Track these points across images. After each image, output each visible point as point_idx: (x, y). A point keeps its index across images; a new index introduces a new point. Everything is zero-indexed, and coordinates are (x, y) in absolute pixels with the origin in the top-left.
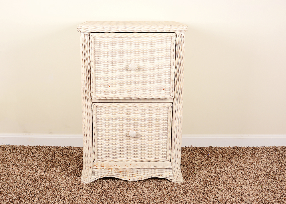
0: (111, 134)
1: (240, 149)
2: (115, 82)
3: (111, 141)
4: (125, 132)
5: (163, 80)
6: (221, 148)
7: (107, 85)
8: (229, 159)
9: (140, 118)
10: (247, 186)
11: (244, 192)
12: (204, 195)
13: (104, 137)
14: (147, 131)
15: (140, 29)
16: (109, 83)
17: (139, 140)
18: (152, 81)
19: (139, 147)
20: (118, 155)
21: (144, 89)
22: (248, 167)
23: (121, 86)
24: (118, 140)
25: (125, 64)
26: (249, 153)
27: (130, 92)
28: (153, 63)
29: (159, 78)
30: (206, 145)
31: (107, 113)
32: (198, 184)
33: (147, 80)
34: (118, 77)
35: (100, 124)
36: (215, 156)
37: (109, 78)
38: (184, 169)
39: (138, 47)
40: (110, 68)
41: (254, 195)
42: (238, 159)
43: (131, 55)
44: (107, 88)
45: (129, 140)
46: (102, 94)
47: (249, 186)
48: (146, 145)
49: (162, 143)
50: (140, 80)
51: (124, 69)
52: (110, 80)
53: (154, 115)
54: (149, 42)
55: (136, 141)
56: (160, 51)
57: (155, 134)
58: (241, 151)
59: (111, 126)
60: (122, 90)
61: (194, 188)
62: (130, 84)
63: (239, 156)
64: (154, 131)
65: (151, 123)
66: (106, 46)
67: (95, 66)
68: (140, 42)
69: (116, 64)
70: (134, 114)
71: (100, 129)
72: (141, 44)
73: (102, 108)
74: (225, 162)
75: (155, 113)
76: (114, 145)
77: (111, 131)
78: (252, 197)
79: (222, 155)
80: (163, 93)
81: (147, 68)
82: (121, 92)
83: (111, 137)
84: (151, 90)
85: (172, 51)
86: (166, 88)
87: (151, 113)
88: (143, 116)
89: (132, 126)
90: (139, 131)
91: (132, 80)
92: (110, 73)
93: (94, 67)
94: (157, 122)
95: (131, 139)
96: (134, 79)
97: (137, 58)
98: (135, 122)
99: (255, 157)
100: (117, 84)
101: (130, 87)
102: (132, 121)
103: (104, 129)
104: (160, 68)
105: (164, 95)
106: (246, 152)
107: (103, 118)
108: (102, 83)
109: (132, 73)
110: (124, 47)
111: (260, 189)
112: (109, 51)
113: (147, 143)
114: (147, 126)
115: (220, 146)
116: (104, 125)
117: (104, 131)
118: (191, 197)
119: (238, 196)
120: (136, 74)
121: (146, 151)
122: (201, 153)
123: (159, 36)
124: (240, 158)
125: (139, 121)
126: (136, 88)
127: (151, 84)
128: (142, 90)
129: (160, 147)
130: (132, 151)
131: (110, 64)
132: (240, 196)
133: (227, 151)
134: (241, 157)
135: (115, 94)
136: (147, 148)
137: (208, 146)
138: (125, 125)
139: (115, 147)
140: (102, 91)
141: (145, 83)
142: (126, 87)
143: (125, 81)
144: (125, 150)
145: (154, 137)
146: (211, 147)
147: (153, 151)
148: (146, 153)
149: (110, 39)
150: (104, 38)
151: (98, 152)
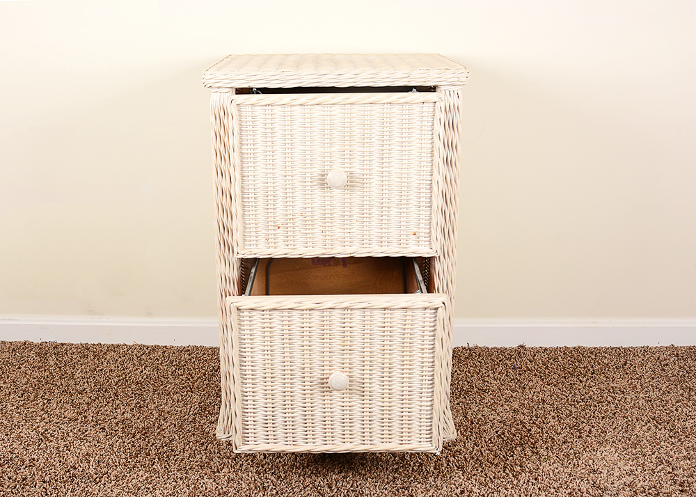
0: (278, 381)
1: (591, 353)
2: (291, 217)
3: (279, 398)
4: (317, 374)
5: (412, 210)
6: (546, 349)
7: (272, 223)
8: (565, 377)
9: (358, 339)
10: (607, 448)
11: (599, 464)
12: (504, 472)
13: (260, 388)
14: (377, 373)
15: (353, 80)
16: (277, 219)
17: (356, 397)
18: (384, 213)
19: (357, 416)
20: (300, 436)
21: (365, 233)
22: (609, 399)
23: (308, 227)
24: (298, 397)
25: (317, 170)
26: (613, 364)
27: (330, 242)
28: (387, 169)
29: (402, 206)
30: (511, 343)
32: (491, 443)
33: (373, 210)
34: (299, 204)
36: (531, 371)
37: (278, 206)
38: (458, 404)
39: (348, 130)
40: (280, 181)
41: (624, 472)
42: (585, 379)
43: (333, 149)
44: (273, 232)
45: (328, 398)
46: (260, 246)
47: (613, 449)
48: (376, 410)
49: (419, 403)
50: (356, 210)
51: (315, 183)
52: (279, 212)
53: (397, 330)
54: (378, 115)
55: (347, 399)
56: (404, 139)
57: (400, 380)
58: (593, 357)
60: (310, 236)
61: (482, 453)
62: (329, 220)
63: (589, 370)
64: (396, 373)
65: (388, 352)
66: (270, 126)
67: (243, 176)
68: (354, 115)
69: (294, 173)
70: (341, 323)
72: (358, 122)
74: (555, 386)
75: (400, 326)
76: (287, 410)
77: (278, 373)
78: (619, 478)
79: (547, 368)
80: (414, 242)
81: (373, 180)
82: (308, 240)
83: (278, 387)
84: (383, 235)
85: (436, 139)
86: (421, 230)
87: (389, 324)
88: (366, 331)
89: (337, 359)
90: (356, 373)
91: (335, 211)
92: (280, 193)
93: (240, 180)
94: (405, 349)
95: (335, 393)
96: (339, 209)
97: (349, 156)
98: (345, 348)
99: (627, 374)
100: (299, 221)
101: (329, 229)
102: (337, 347)
104: (406, 180)
105: (416, 247)
106: (605, 361)
108: (261, 218)
109: (334, 194)
110: (315, 129)
111: (638, 458)
112: (276, 139)
113: (377, 403)
114: (378, 358)
115: (544, 346)
118: (474, 477)
119: (586, 475)
120: (346, 196)
121: (376, 424)
122: (498, 364)
123: (403, 101)
124: (590, 375)
125: (357, 345)
126: (346, 231)
127: (384, 222)
128: (359, 236)
129: (415, 415)
130: (337, 425)
131: (279, 171)
132: (591, 475)
133: (559, 357)
134: (592, 374)
135: (292, 247)
136: (377, 417)
137: (515, 345)
138: (316, 357)
139: (290, 415)
140: (260, 238)
141: (368, 220)
142: (321, 228)
143: (318, 213)
144: (318, 424)
145: (396, 388)
146: (522, 346)
147: (396, 423)
148: (377, 430)
149: (277, 110)
150: (264, 108)
151: (244, 429)
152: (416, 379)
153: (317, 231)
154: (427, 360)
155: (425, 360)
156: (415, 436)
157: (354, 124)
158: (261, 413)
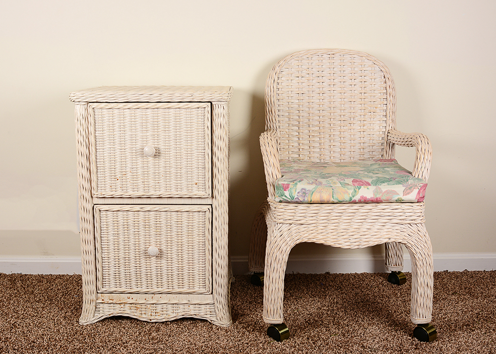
0: (122, 251)
2: (125, 173)
3: (122, 261)
4: (142, 248)
5: (194, 170)
7: (114, 177)
9: (164, 228)
13: (112, 255)
14: (175, 248)
15: (159, 98)
16: (117, 174)
17: (164, 261)
18: (178, 171)
19: (165, 272)
20: (133, 283)
21: (168, 183)
23: (134, 179)
24: (132, 261)
25: (139, 146)
27: (147, 188)
28: (179, 146)
29: (189, 167)
31: (116, 220)
33: (171, 170)
34: (129, 165)
35: (106, 236)
37: (117, 166)
39: (156, 123)
40: (118, 152)
43: (148, 134)
44: (114, 182)
45: (149, 261)
46: (107, 190)
48: (175, 269)
49: (198, 265)
50: (162, 169)
51: (138, 154)
52: (118, 170)
53: (185, 224)
54: (173, 115)
55: (159, 262)
56: (188, 129)
57: (187, 252)
59: (121, 238)
60: (136, 184)
62: (147, 175)
64: (185, 248)
65: (180, 236)
66: (112, 120)
67: (96, 149)
68: (159, 115)
69: (126, 147)
70: (155, 221)
71: (107, 243)
72: (162, 119)
73: (108, 213)
75: (186, 221)
76: (126, 268)
77: (121, 247)
80: (196, 189)
81: (171, 152)
82: (135, 187)
83: (122, 255)
84: (178, 184)
85: (206, 129)
86: (200, 182)
87: (180, 220)
88: (168, 224)
89: (153, 239)
90: (164, 248)
91: (150, 170)
92: (118, 159)
93: (95, 152)
94: (189, 234)
95: (152, 258)
96: (152, 169)
97: (157, 138)
98: (157, 233)
100: (129, 175)
101: (147, 180)
102: (153, 233)
103: (111, 243)
104: (190, 152)
105: (197, 192)
107: (111, 228)
108: (107, 174)
109: (149, 160)
110: (137, 122)
112: (115, 128)
113: (175, 265)
114: (175, 239)
116: (112, 237)
117: (112, 247)
120: (156, 161)
121: (175, 277)
123: (186, 107)
125: (164, 233)
126: (156, 182)
127: (178, 177)
128: (164, 185)
129: (196, 272)
130: (154, 277)
131: (117, 147)
135: (126, 191)
136: (175, 273)
138: (142, 239)
139: (128, 271)
140: (107, 185)
141: (169, 175)
142: (142, 180)
143: (140, 171)
144: (143, 276)
145: (185, 256)
147: (186, 277)
148: (176, 281)
149: (116, 111)
150: (108, 110)
151: (103, 279)
152: (196, 251)
153: (140, 181)
154: (201, 241)
155: (200, 241)
156: (197, 285)
157: (159, 120)
158: (112, 269)
